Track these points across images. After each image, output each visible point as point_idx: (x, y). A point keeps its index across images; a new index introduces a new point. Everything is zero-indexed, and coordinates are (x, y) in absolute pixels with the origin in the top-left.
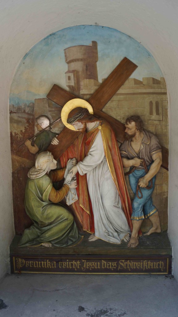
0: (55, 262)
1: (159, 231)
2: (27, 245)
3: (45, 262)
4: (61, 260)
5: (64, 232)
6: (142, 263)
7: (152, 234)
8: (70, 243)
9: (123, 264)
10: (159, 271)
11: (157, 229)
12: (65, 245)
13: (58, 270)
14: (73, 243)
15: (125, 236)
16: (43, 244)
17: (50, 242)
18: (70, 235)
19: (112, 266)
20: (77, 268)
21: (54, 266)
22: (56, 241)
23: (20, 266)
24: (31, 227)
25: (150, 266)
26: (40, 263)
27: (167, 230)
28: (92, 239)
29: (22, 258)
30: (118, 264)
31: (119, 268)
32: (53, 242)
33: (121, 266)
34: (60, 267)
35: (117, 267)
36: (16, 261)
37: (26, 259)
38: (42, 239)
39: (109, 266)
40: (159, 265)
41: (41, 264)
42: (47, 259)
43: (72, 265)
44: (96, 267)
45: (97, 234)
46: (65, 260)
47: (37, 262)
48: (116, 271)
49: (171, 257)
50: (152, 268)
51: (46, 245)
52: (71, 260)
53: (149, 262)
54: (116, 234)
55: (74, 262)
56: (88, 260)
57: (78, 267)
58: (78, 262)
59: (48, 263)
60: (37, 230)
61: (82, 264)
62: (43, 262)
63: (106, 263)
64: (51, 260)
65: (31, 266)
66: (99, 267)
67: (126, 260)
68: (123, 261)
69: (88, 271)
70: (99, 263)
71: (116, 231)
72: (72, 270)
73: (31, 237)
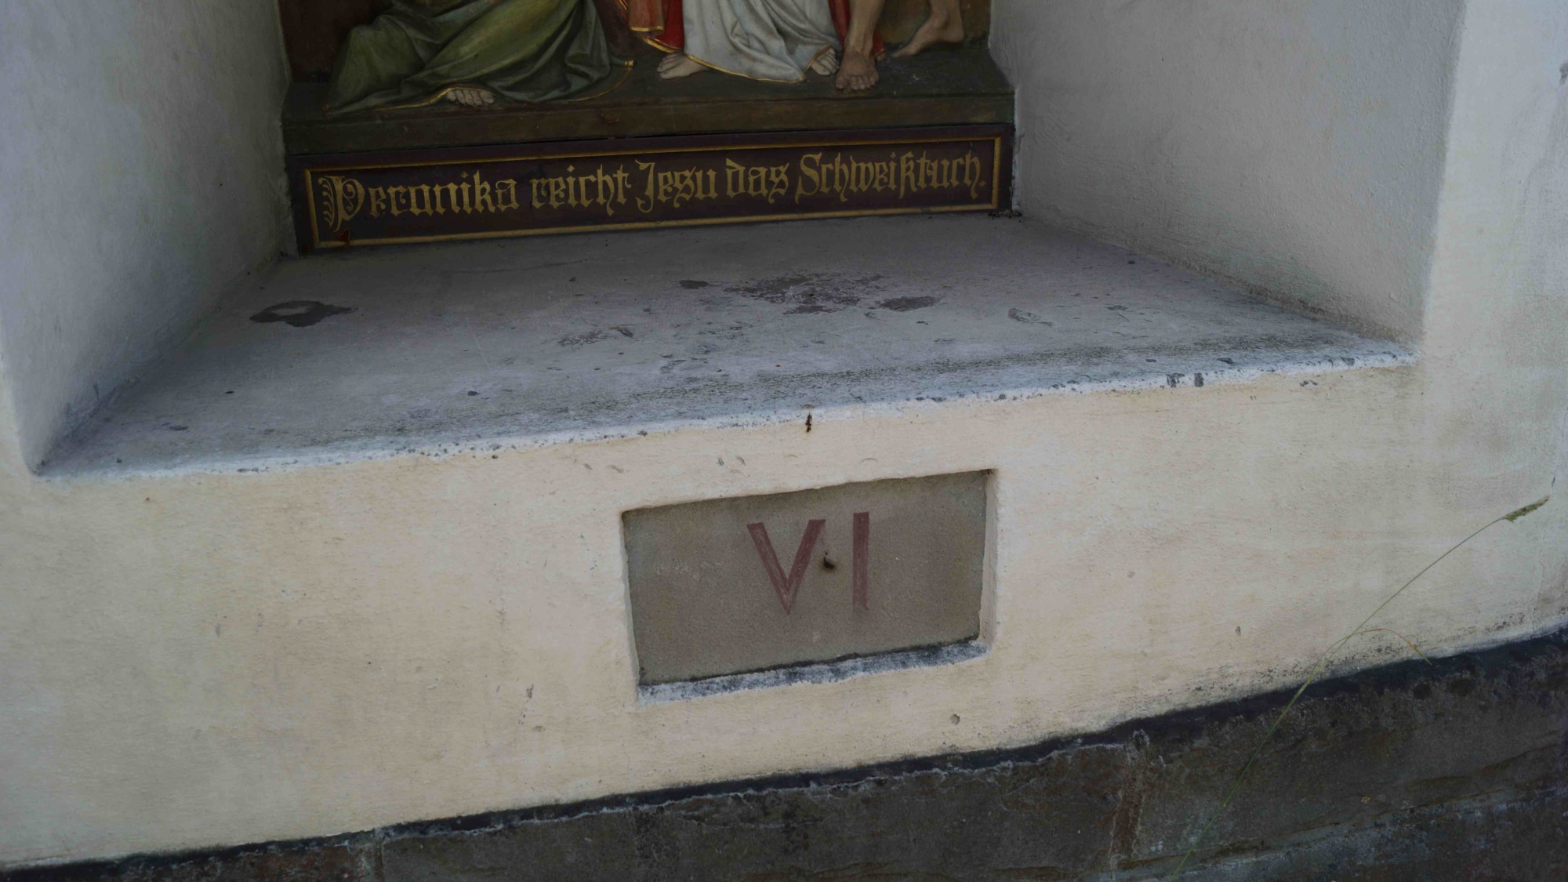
0: (512, 182)
1: (955, 34)
2: (373, 101)
3: (465, 187)
4: (543, 170)
5: (546, 34)
6: (893, 165)
7: (925, 50)
8: (578, 83)
9: (816, 170)
10: (960, 196)
11: (946, 25)
12: (555, 93)
13: (527, 217)
14: (594, 85)
15: (818, 56)
16: (449, 93)
17: (481, 82)
18: (573, 51)
19: (769, 184)
20: (615, 204)
21: (507, 199)
22: (511, 81)
23: (343, 215)
24: (382, 19)
25: (928, 179)
26: (437, 189)
27: (985, 36)
28: (674, 70)
29: (346, 175)
30: (794, 173)
31: (800, 191)
32: (496, 85)
33: (808, 182)
34: (537, 204)
35: (792, 189)
36: (318, 190)
37: (371, 178)
38: (443, 69)
39: (757, 183)
40: (961, 168)
41: (445, 193)
42: (472, 168)
43: (592, 187)
44: (700, 195)
45: (694, 44)
46: (559, 167)
47: (425, 188)
48: (785, 205)
49: (1008, 132)
50: (934, 184)
51: (468, 96)
52: (587, 166)
53: (923, 161)
55: (601, 177)
56: (664, 162)
57: (621, 199)
58: (620, 175)
59: (478, 188)
61: (638, 181)
62: (452, 187)
63: (741, 169)
64: (491, 174)
65: (395, 211)
66: (713, 194)
67: (829, 153)
68: (817, 157)
69: (664, 212)
70: (712, 174)
71: (781, 33)
72: (594, 215)
73: (387, 67)
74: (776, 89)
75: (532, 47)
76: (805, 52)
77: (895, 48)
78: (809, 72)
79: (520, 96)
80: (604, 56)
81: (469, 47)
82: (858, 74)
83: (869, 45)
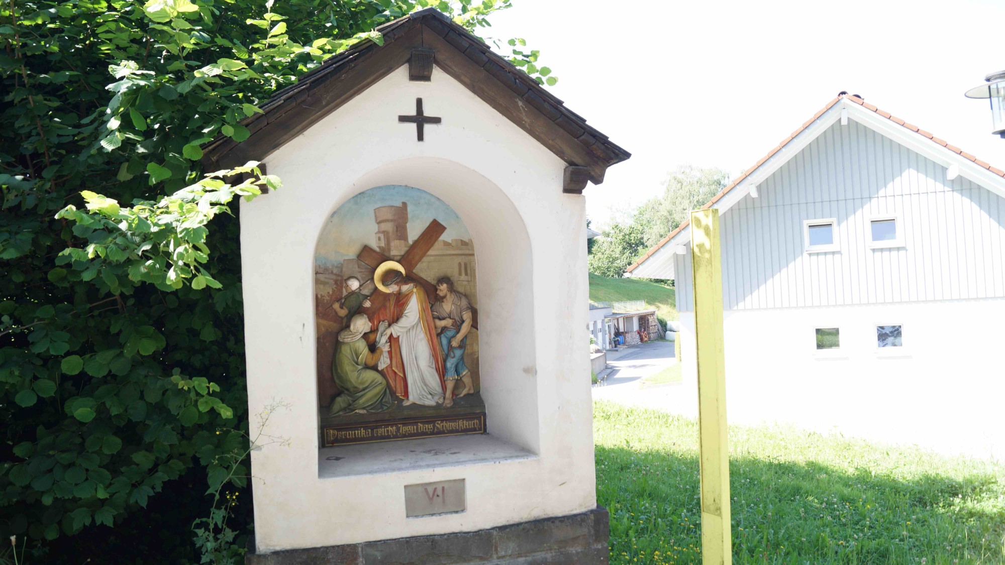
0: (370, 430)
1: (472, 391)
2: (341, 413)
3: (359, 431)
4: (377, 427)
5: (377, 398)
6: (457, 423)
7: (465, 395)
8: (385, 408)
9: (439, 425)
10: (475, 430)
11: (469, 390)
12: (380, 410)
13: (373, 438)
14: (388, 408)
15: (439, 399)
16: (357, 411)
17: (364, 408)
18: (384, 400)
19: (428, 429)
20: (393, 435)
21: (368, 434)
22: (370, 408)
23: (332, 438)
24: (342, 395)
25: (466, 426)
26: (353, 432)
27: (479, 391)
28: (406, 403)
29: (333, 429)
30: (434, 426)
31: (436, 430)
32: (367, 409)
33: (437, 428)
34: (375, 435)
35: (434, 429)
36: (327, 433)
37: (338, 430)
38: (356, 406)
39: (426, 429)
40: (474, 423)
41: (355, 433)
42: (361, 427)
43: (388, 431)
44: (412, 432)
45: (411, 397)
46: (380, 427)
47: (351, 432)
48: (432, 433)
49: (485, 414)
50: (468, 427)
51: (362, 412)
52: (387, 426)
53: (464, 422)
54: (430, 397)
55: (390, 428)
56: (404, 424)
57: (394, 433)
58: (394, 428)
59: (362, 431)
60: (349, 398)
61: (398, 429)
62: (356, 432)
63: (422, 426)
64: (365, 428)
65: (343, 437)
66: (415, 431)
67: (442, 421)
68: (439, 422)
69: (404, 436)
70: (415, 427)
71: (431, 394)
72: (388, 437)
73: (343, 405)
74: (429, 407)
75: (375, 400)
76: (436, 398)
77: (458, 395)
78: (437, 403)
79: (372, 411)
80: (391, 401)
81: (361, 401)
82: (448, 403)
83: (451, 396)
